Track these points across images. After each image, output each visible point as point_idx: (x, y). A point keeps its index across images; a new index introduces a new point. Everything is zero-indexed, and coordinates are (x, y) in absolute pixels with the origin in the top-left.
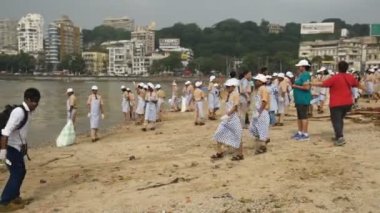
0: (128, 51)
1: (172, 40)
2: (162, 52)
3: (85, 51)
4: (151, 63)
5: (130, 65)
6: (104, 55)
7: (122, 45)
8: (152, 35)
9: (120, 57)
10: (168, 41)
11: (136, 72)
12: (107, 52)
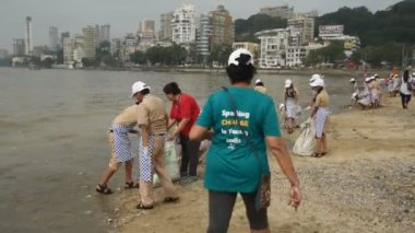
0: (282, 40)
1: (335, 27)
2: (321, 41)
3: (236, 41)
4: (307, 53)
5: (284, 56)
6: (256, 45)
7: (276, 34)
8: (312, 22)
9: (273, 47)
10: (329, 28)
11: (290, 64)
12: (259, 42)
